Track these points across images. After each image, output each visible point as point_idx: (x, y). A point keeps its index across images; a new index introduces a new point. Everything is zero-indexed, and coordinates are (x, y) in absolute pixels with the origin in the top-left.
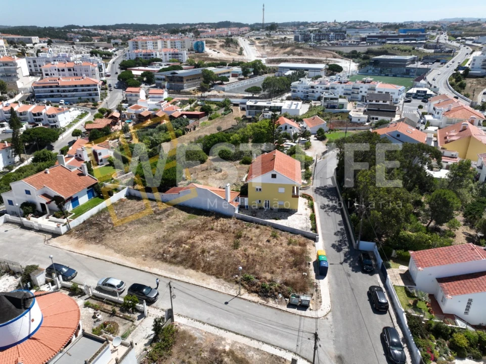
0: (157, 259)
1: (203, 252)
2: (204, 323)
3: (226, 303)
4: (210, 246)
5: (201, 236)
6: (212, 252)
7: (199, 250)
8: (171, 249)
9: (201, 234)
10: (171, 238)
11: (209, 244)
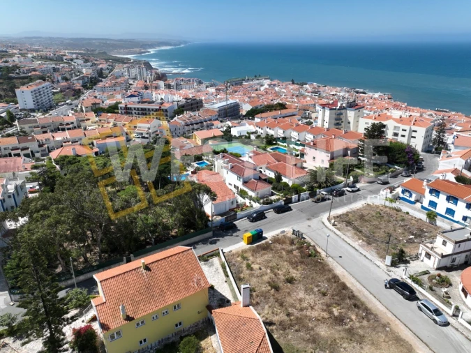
0: (376, 316)
1: (324, 294)
2: (365, 256)
3: (341, 257)
4: (312, 296)
5: (308, 314)
6: (316, 289)
7: (327, 299)
8: (353, 317)
9: (306, 316)
10: (343, 334)
11: (310, 299)
